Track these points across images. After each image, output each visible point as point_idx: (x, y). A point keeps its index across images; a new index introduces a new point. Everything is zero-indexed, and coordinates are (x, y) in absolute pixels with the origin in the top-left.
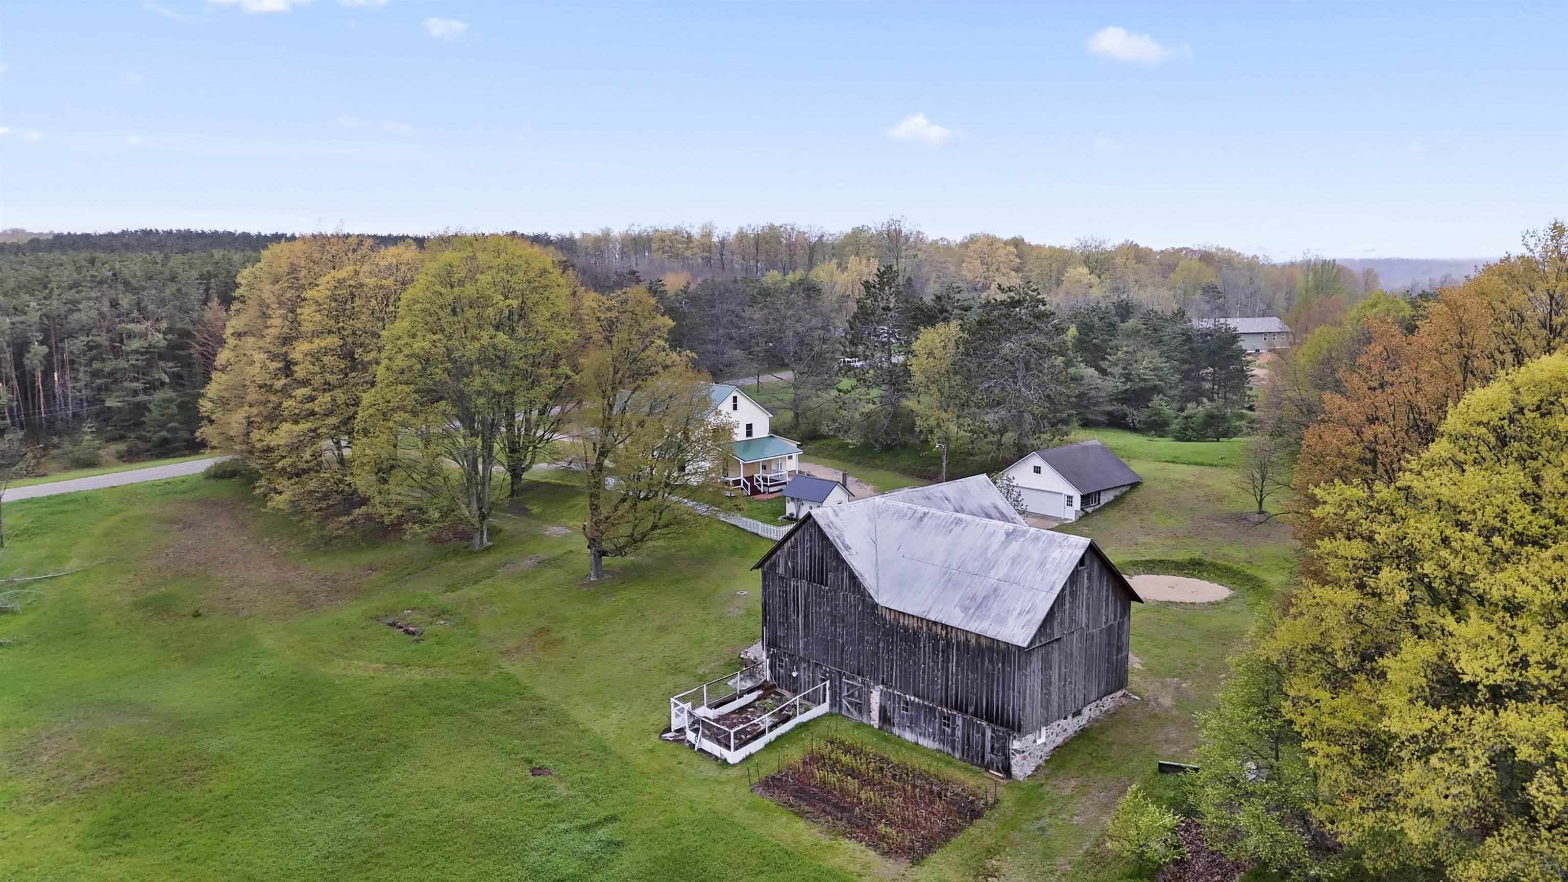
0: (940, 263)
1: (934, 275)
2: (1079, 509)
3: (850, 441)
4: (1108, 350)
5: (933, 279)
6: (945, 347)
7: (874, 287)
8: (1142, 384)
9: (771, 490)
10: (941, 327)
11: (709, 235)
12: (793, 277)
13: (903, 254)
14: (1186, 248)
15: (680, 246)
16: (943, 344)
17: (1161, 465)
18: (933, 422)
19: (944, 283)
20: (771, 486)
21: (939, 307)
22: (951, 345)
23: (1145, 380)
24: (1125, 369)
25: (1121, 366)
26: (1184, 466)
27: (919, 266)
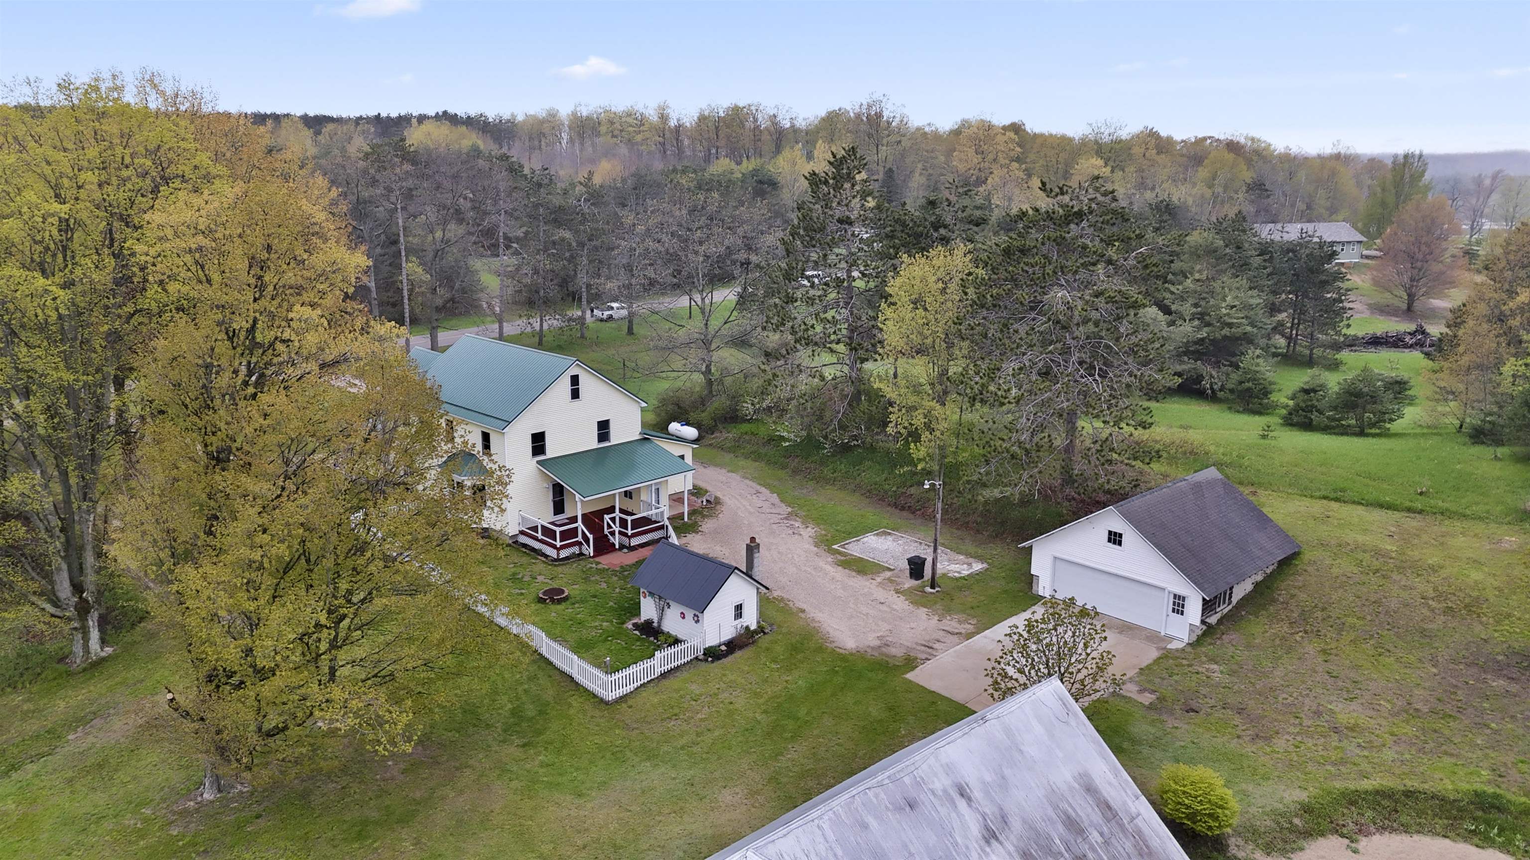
0: (927, 151)
1: (920, 166)
2: (1197, 622)
3: (785, 434)
4: (1170, 277)
5: (918, 171)
6: (943, 291)
7: (826, 182)
8: (1226, 331)
9: (635, 542)
10: (938, 253)
11: (664, 118)
12: (748, 166)
13: (885, 141)
14: (1210, 138)
15: (631, 129)
16: (940, 285)
17: (1318, 507)
18: (919, 420)
19: (930, 175)
20: (634, 535)
21: (933, 219)
22: (953, 287)
23: (1230, 325)
24: (1196, 305)
25: (1191, 301)
26: (1360, 510)
27: (903, 156)
